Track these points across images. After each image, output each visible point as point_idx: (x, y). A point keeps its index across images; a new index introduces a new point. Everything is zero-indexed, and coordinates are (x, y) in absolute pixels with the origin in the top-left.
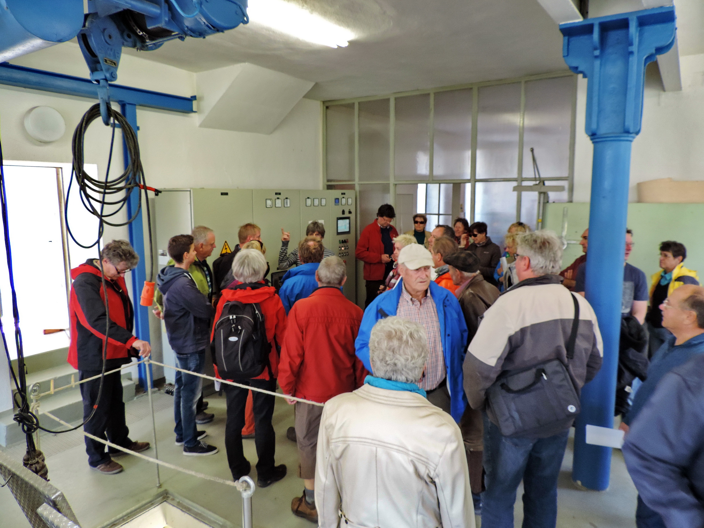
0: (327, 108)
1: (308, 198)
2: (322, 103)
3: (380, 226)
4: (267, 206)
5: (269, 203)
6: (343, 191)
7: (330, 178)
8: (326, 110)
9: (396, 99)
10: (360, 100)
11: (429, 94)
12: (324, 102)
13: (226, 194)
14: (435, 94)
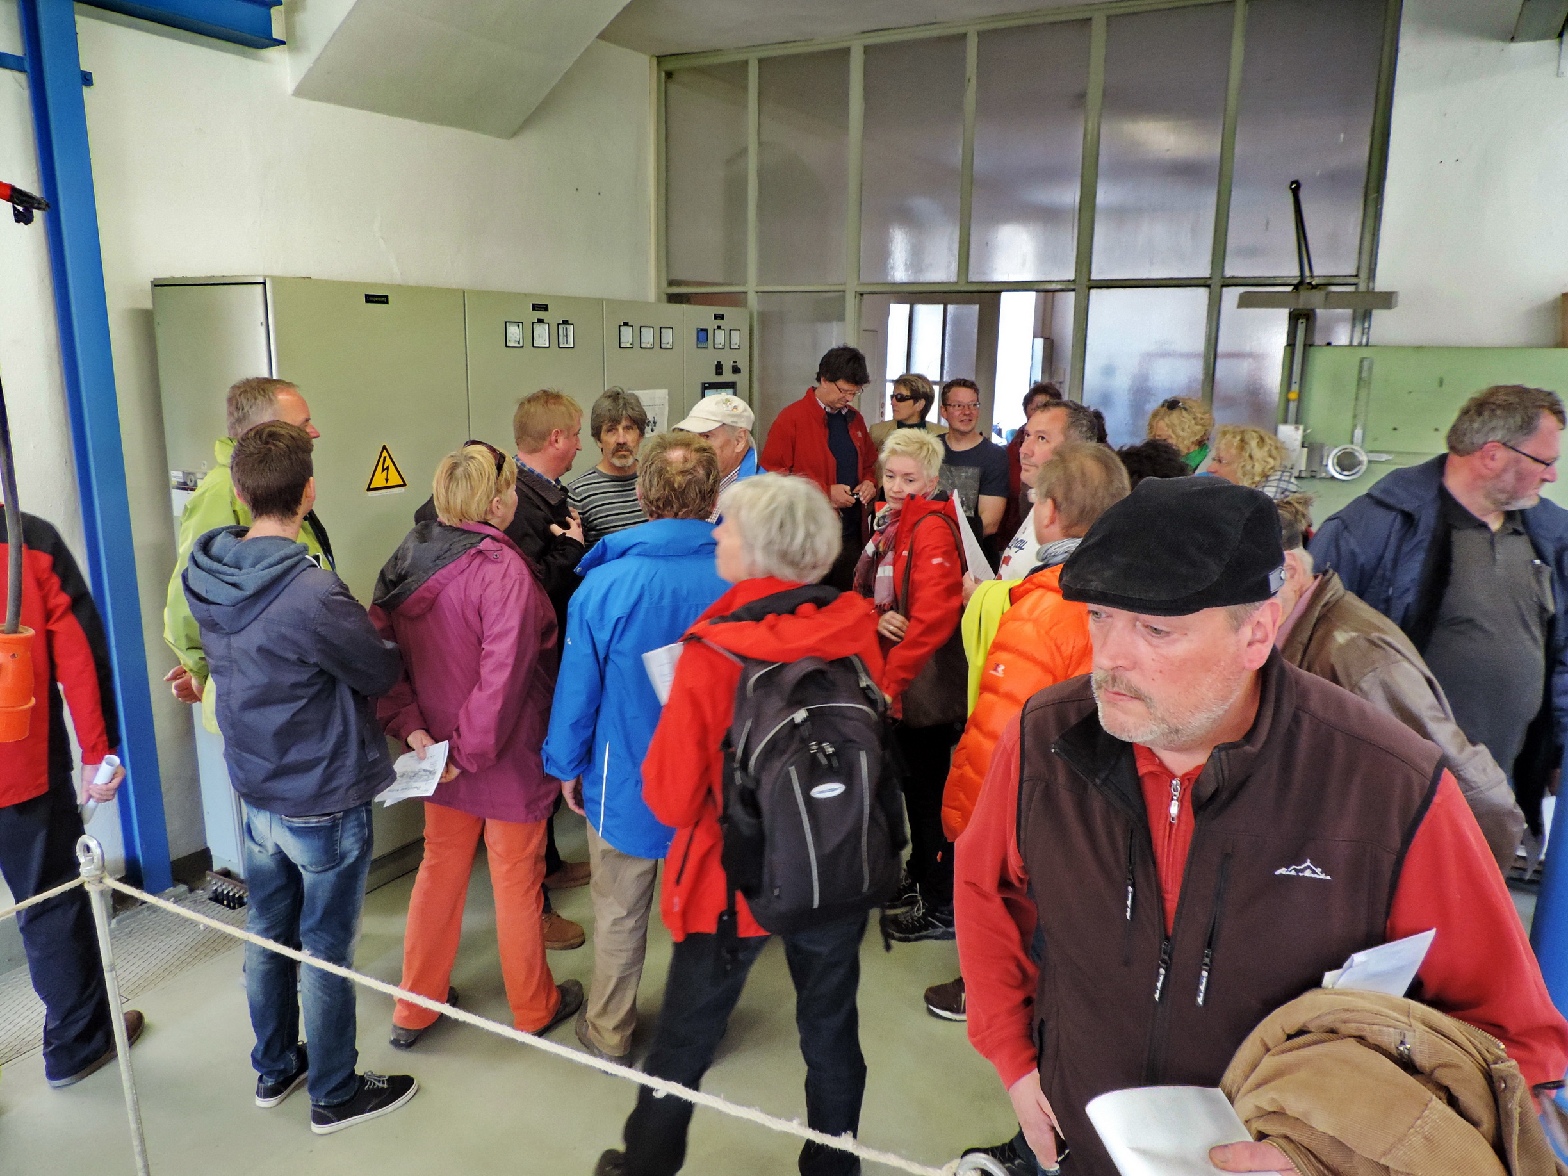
0: (669, 75)
1: (626, 324)
2: (655, 61)
3: (823, 406)
4: (509, 344)
5: (514, 332)
6: (719, 310)
7: (678, 276)
8: (666, 82)
9: (867, 49)
10: (765, 54)
11: (963, 36)
12: (660, 59)
13: (384, 299)
14: (980, 34)
